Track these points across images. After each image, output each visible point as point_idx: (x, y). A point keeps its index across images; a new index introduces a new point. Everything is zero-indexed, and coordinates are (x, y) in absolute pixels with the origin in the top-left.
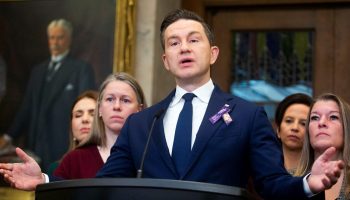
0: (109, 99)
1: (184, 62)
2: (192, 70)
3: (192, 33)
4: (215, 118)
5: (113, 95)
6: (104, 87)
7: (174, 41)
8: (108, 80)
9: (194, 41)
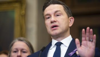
0: (15, 52)
1: (53, 27)
2: (58, 31)
3: (56, 12)
4: (72, 54)
5: (17, 49)
6: (12, 45)
7: (48, 16)
8: (14, 41)
9: (58, 15)
